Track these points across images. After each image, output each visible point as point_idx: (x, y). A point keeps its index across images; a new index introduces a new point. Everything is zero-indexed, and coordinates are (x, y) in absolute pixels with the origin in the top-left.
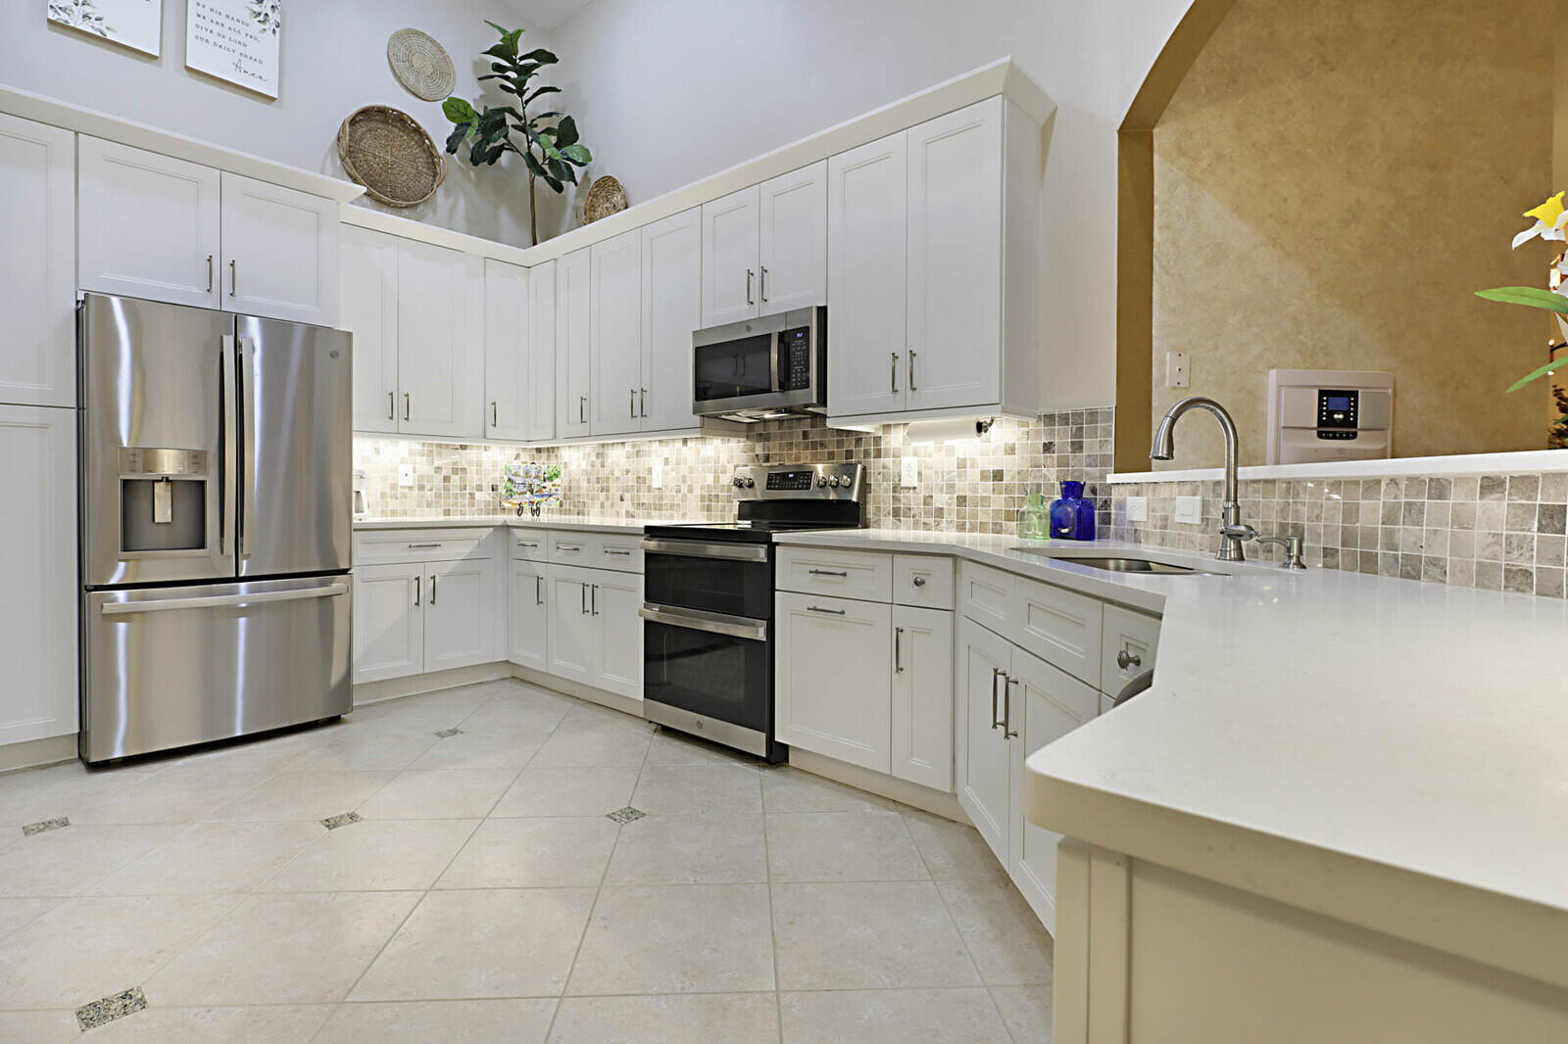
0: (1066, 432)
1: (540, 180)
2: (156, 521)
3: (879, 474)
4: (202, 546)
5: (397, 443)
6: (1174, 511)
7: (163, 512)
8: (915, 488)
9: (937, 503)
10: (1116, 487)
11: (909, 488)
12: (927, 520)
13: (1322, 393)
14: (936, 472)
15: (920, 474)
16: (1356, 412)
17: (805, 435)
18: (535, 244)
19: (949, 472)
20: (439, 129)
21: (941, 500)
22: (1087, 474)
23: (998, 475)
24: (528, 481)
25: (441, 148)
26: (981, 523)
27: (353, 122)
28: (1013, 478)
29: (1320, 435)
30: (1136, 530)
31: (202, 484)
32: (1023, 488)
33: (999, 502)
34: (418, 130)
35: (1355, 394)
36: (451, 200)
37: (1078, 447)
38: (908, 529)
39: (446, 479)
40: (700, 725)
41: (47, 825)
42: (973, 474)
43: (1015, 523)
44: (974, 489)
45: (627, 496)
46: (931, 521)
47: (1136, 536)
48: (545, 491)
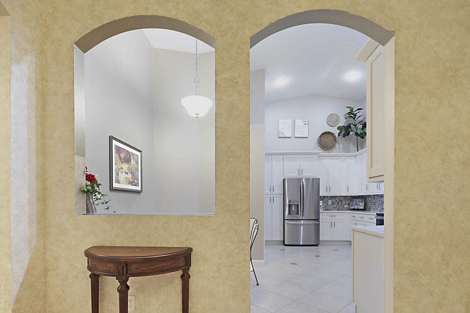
1: (359, 137)
2: (293, 210)
4: (298, 214)
18: (358, 151)
20: (336, 132)
24: (356, 203)
25: (337, 135)
27: (320, 136)
31: (298, 205)
34: (332, 134)
36: (339, 145)
39: (338, 203)
48: (360, 205)
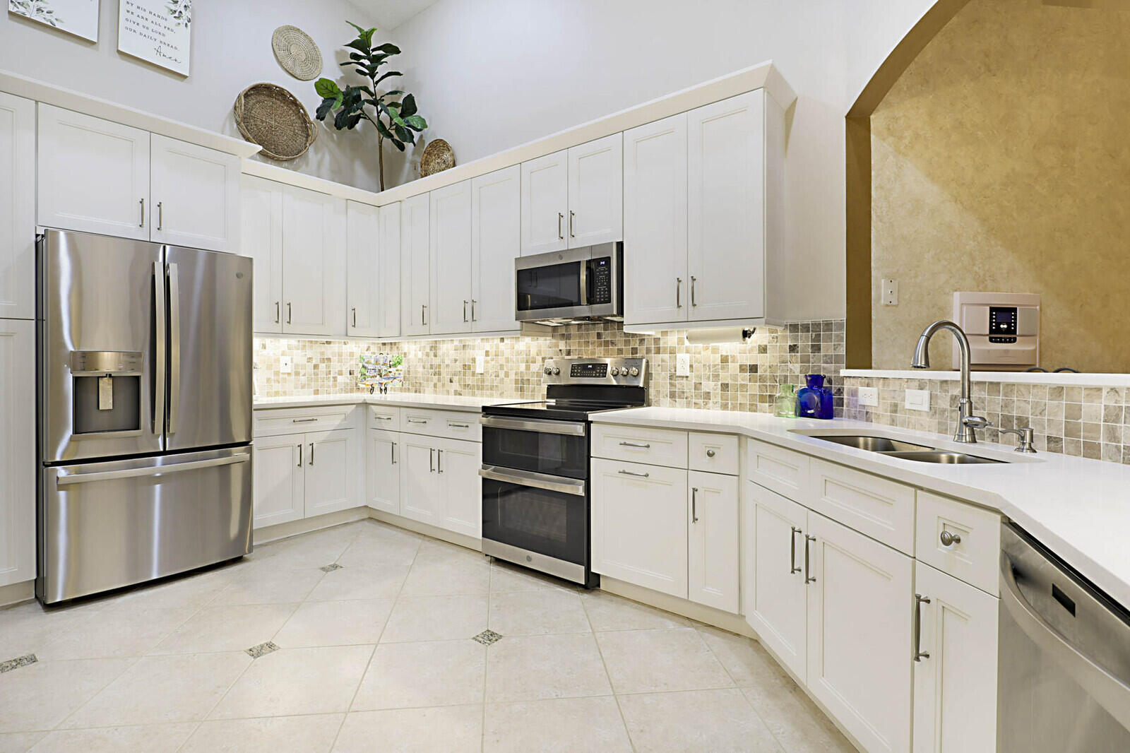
0: (807, 338)
1: (387, 142)
2: (100, 408)
3: (659, 365)
4: (137, 427)
5: (279, 340)
6: (904, 400)
7: (106, 402)
8: (687, 377)
9: (704, 389)
10: (848, 379)
11: (683, 377)
12: (697, 401)
13: (992, 309)
14: (704, 365)
15: (691, 366)
16: (1015, 323)
17: (599, 335)
18: (383, 190)
19: (715, 366)
20: (311, 101)
21: (708, 386)
22: (824, 369)
23: (754, 369)
24: (378, 367)
25: (312, 115)
26: (740, 404)
27: (247, 95)
28: (765, 371)
29: (991, 340)
30: (867, 413)
31: (137, 379)
32: (774, 379)
33: (754, 388)
34: (295, 103)
35: (1015, 310)
36: (319, 156)
37: (816, 348)
38: (682, 407)
39: (316, 367)
40: (529, 559)
41: (19, 662)
42: (733, 367)
43: (767, 404)
44: (735, 378)
45: (456, 379)
46: (701, 401)
47: (867, 416)
48: (391, 375)
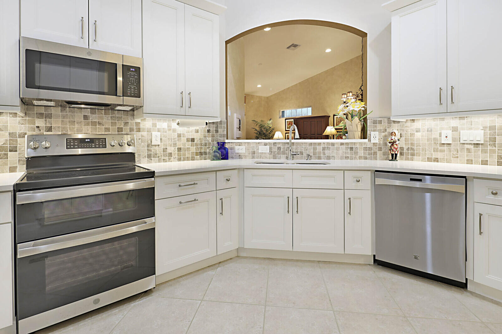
0: (214, 127)
3: (139, 139)
6: (258, 150)
8: (158, 145)
9: (169, 151)
10: (228, 143)
11: (156, 145)
12: (165, 158)
14: (168, 139)
15: (161, 139)
19: (174, 139)
21: (170, 149)
22: (220, 140)
23: (193, 140)
26: (187, 157)
28: (198, 141)
30: (239, 155)
32: (201, 144)
33: (193, 149)
37: (217, 131)
38: (155, 162)
42: (184, 140)
43: (199, 156)
44: (184, 145)
46: (167, 158)
47: (240, 157)
